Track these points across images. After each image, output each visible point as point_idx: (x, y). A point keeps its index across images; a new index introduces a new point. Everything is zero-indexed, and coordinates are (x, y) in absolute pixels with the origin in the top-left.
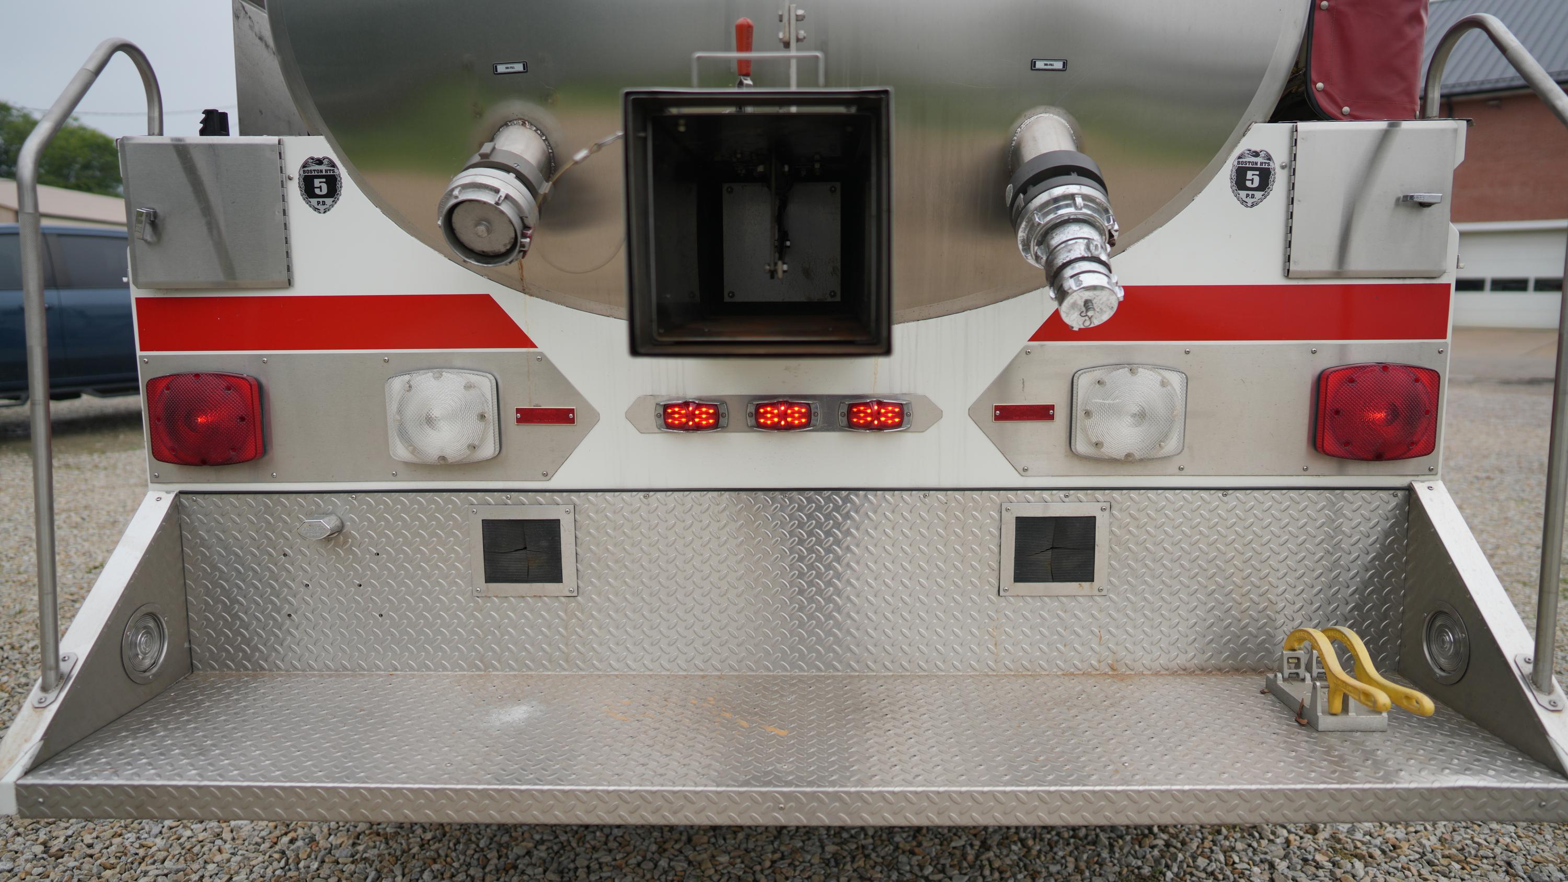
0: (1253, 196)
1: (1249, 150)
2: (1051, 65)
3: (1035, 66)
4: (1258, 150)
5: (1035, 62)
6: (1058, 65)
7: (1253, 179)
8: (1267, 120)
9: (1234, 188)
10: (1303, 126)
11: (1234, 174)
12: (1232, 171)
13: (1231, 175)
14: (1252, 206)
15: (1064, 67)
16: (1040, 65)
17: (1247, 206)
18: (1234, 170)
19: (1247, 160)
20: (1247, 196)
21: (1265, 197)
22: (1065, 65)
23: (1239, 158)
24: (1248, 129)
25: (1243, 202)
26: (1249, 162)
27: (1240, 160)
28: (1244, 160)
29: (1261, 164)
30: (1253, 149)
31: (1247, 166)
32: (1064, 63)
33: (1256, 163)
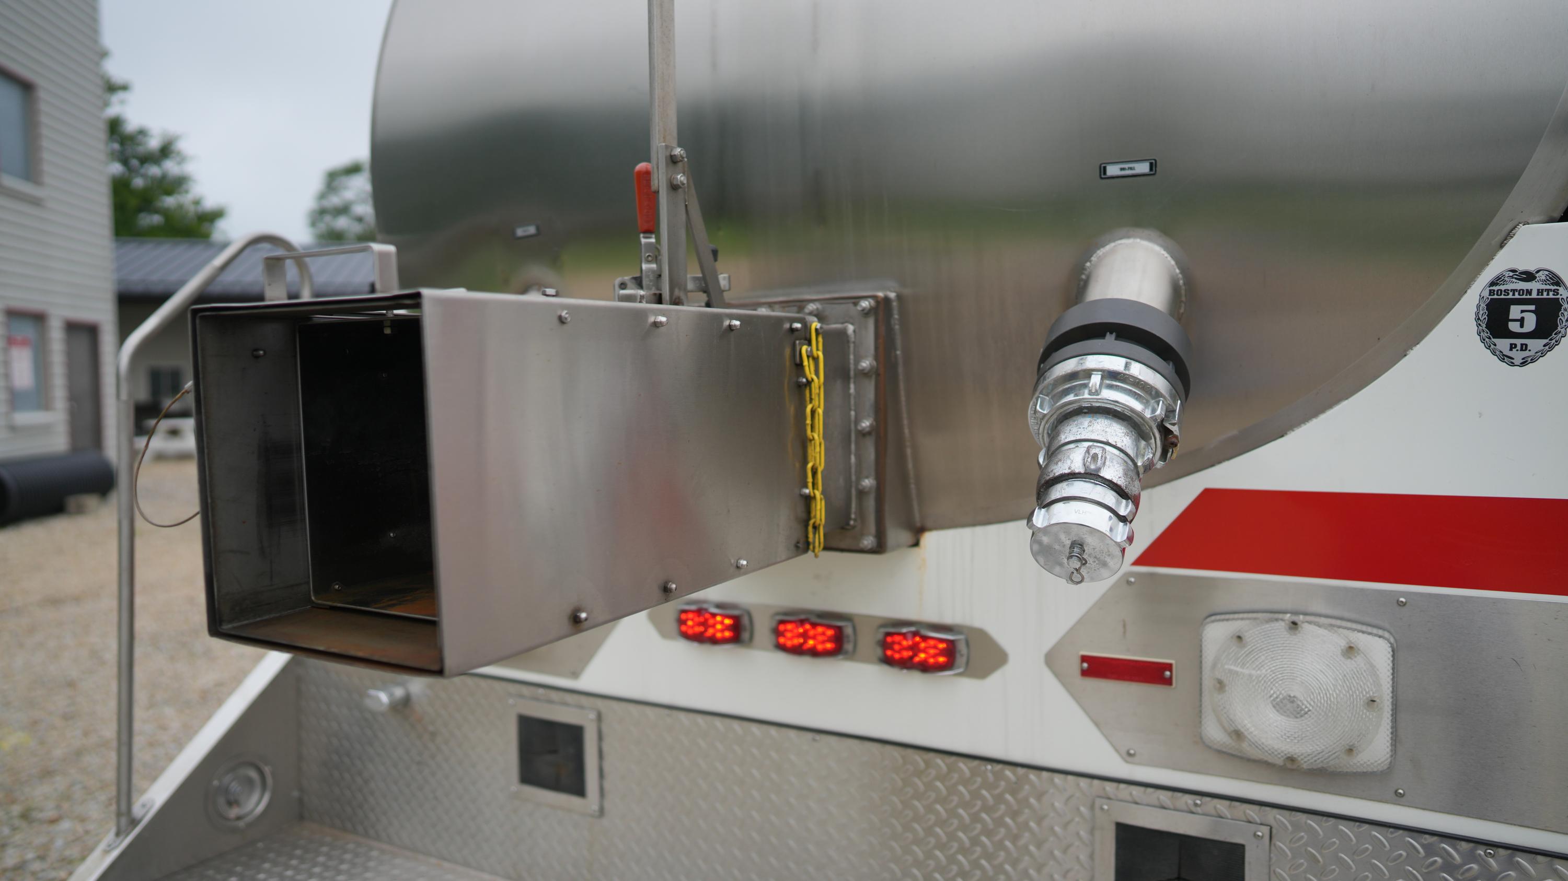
0: (1524, 347)
1: (1513, 271)
2: (1131, 169)
3: (1105, 173)
4: (1532, 268)
5: (1105, 168)
6: (1143, 168)
7: (1523, 318)
8: (1558, 214)
9: (1484, 335)
11: (1483, 310)
12: (1478, 306)
13: (1477, 314)
14: (1524, 363)
15: (1151, 169)
16: (1112, 170)
17: (1513, 365)
18: (1483, 305)
19: (1510, 286)
20: (1512, 347)
21: (1551, 349)
22: (1152, 166)
23: (1493, 284)
24: (1509, 235)
25: (1503, 358)
26: (1514, 291)
27: (1496, 288)
28: (1503, 288)
29: (1540, 292)
30: (1522, 268)
31: (1510, 296)
32: (1151, 164)
33: (1529, 292)
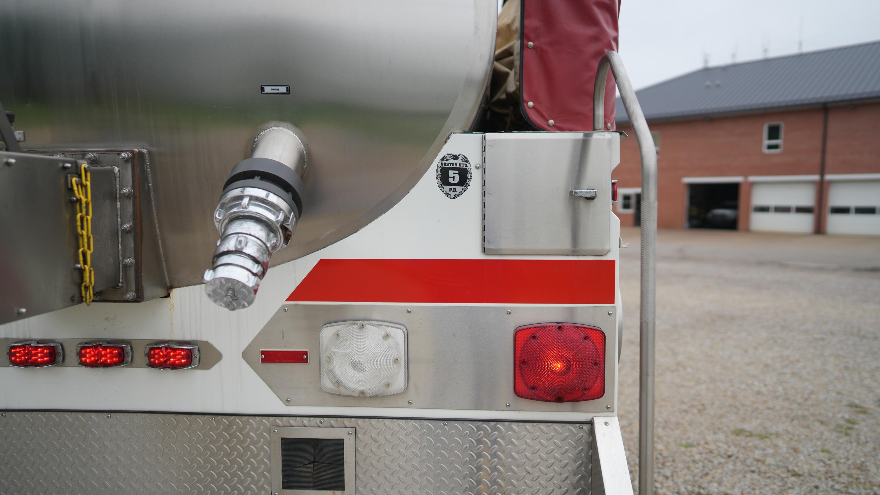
0: (455, 190)
1: (450, 154)
2: (277, 90)
3: (264, 91)
4: (457, 154)
5: (263, 88)
6: (283, 90)
7: (454, 176)
8: (467, 129)
9: (440, 184)
10: (490, 136)
11: (439, 172)
12: (437, 170)
13: (437, 174)
14: (455, 198)
15: (287, 91)
16: (268, 89)
17: (451, 198)
18: (439, 170)
19: (449, 162)
20: (450, 189)
22: (288, 89)
23: (442, 160)
24: (448, 138)
25: (447, 195)
26: (450, 164)
27: (444, 162)
28: (446, 162)
29: (460, 165)
30: (453, 153)
31: (449, 166)
32: (287, 88)
33: (456, 165)
